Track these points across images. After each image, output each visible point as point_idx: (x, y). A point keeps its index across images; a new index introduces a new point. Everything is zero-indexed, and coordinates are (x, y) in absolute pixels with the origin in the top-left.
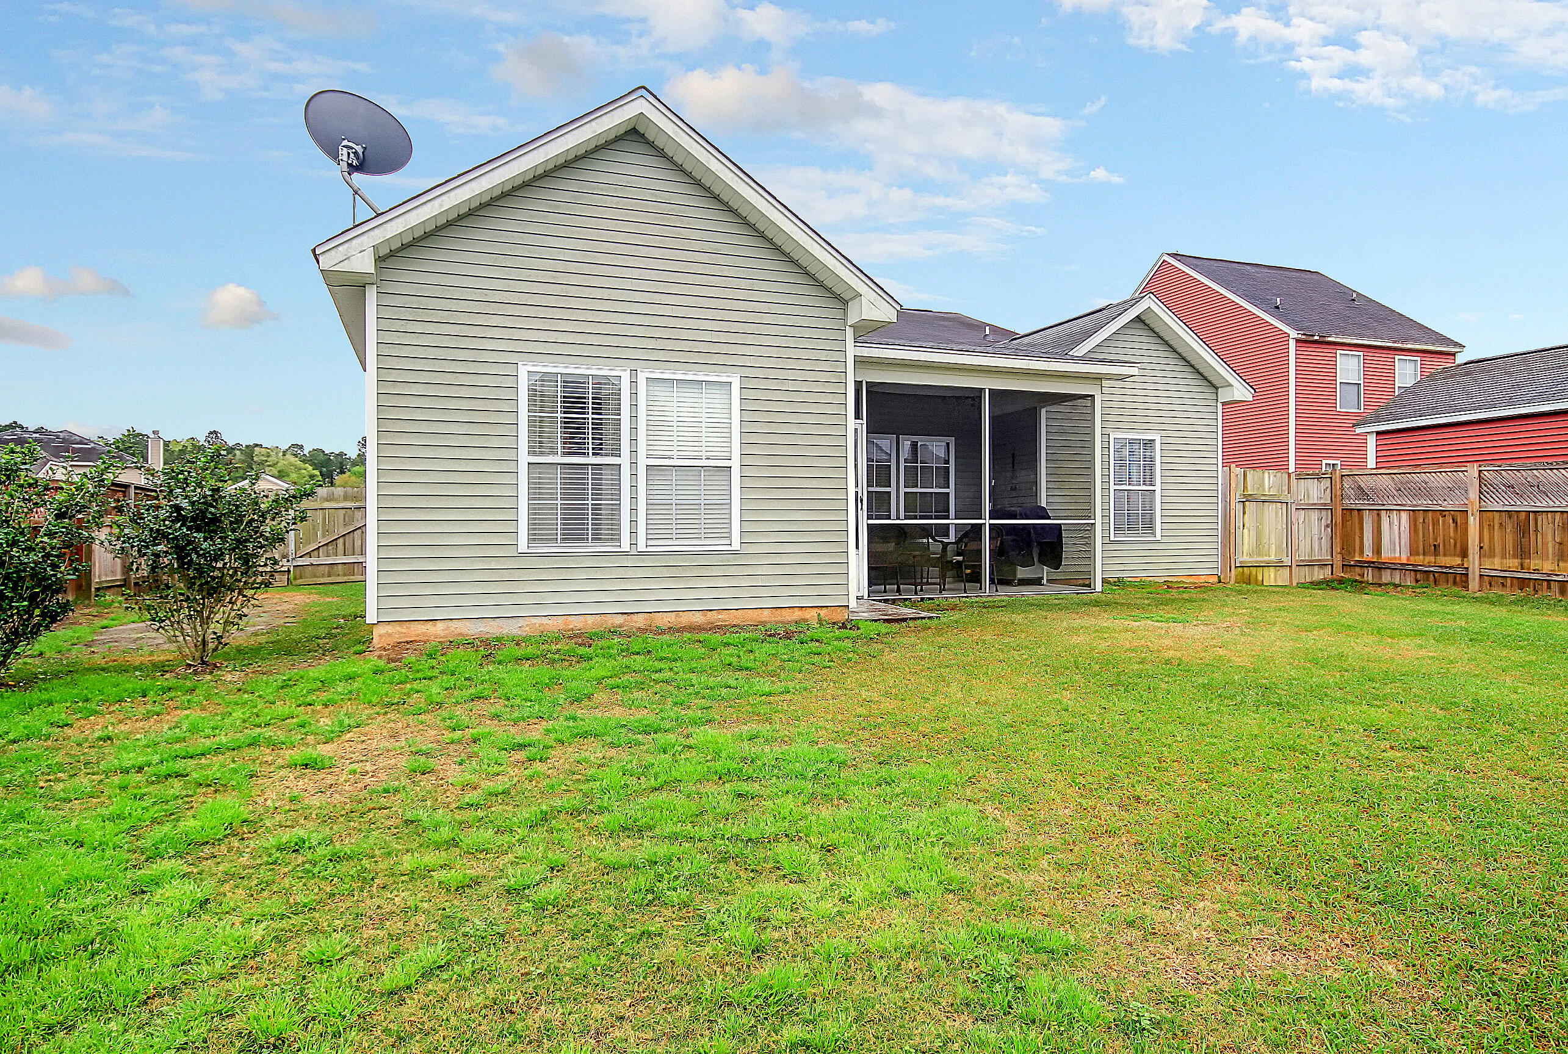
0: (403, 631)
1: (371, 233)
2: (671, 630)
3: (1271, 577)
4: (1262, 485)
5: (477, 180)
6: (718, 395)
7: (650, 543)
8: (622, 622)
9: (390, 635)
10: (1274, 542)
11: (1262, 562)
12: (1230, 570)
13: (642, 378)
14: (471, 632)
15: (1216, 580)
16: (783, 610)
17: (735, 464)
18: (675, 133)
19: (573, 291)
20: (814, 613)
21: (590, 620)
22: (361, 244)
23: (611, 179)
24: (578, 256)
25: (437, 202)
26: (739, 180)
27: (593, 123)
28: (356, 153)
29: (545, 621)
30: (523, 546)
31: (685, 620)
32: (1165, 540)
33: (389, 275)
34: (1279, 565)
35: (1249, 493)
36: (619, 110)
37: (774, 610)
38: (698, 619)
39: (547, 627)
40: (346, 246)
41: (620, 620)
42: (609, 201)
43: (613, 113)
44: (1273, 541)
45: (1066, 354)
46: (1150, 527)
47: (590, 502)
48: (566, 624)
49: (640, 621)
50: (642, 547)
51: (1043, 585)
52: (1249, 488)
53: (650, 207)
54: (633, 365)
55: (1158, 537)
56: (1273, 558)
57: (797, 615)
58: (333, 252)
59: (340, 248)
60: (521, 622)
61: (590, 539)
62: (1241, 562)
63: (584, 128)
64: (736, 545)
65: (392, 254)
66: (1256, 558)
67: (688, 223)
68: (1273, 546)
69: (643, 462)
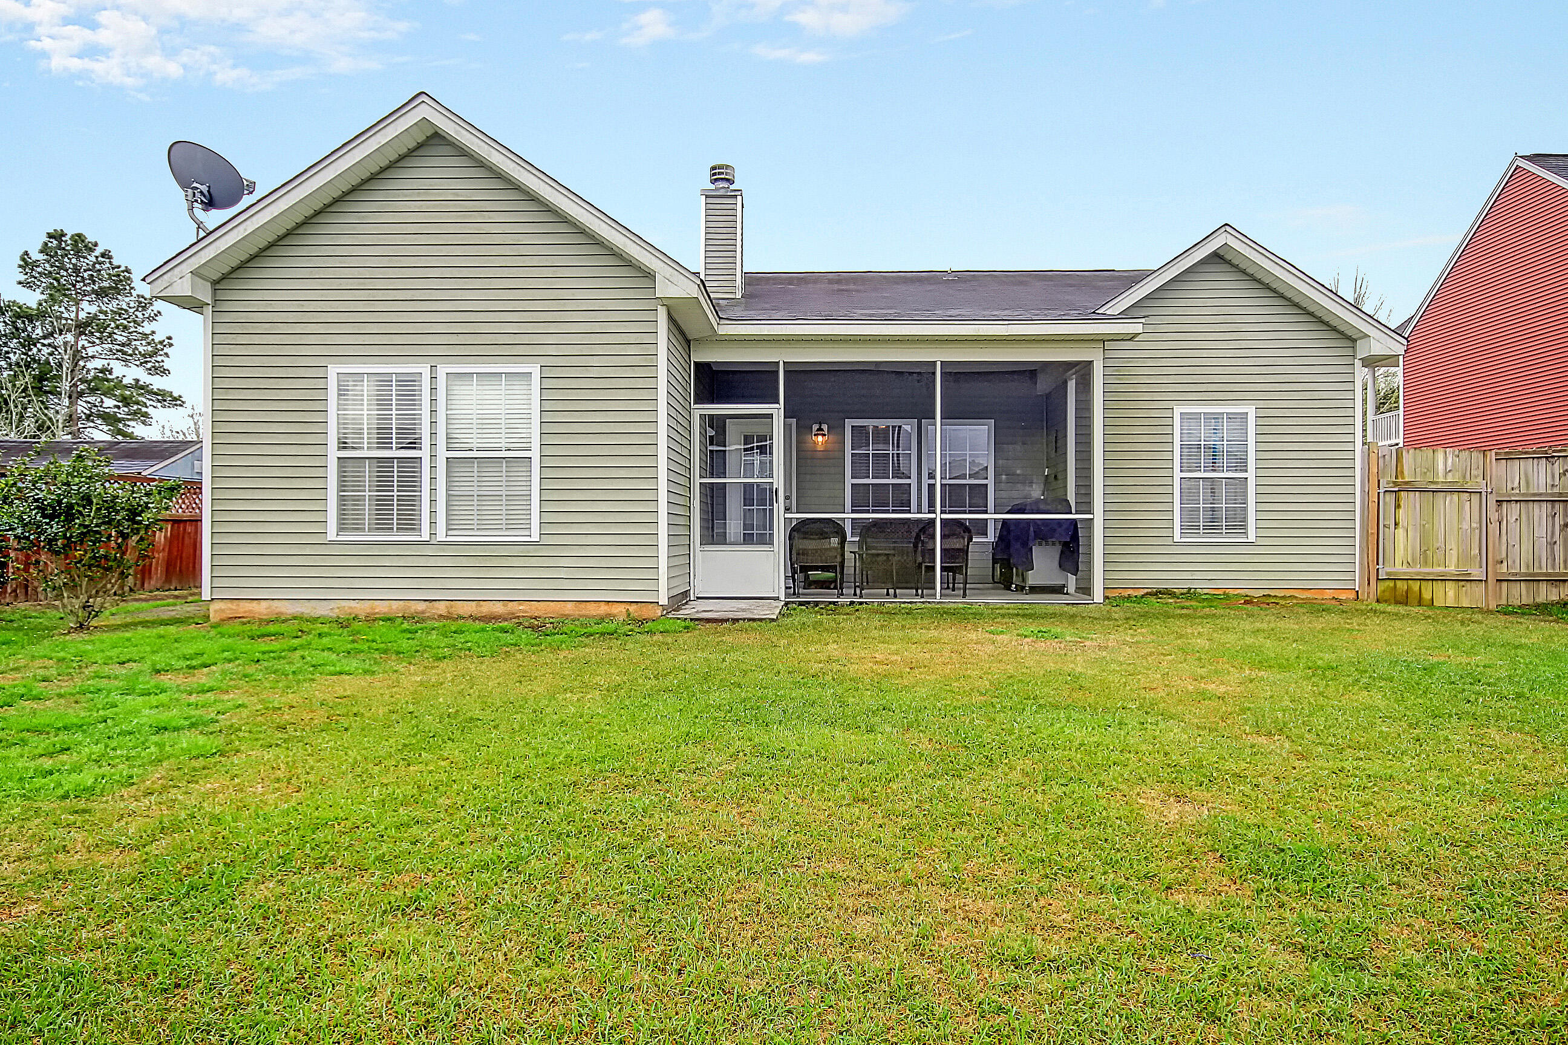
0: (234, 607)
1: (189, 261)
2: (474, 618)
3: (1447, 595)
4: (1433, 468)
5: (275, 203)
6: (519, 388)
7: (450, 533)
8: (424, 608)
9: (223, 611)
10: (1454, 546)
11: (1429, 574)
12: (1369, 584)
13: (442, 371)
14: (290, 611)
15: (1353, 596)
16: (588, 604)
17: (535, 454)
18: (456, 132)
19: (380, 295)
20: (622, 608)
21: (395, 605)
22: (181, 272)
23: (415, 184)
24: (385, 262)
25: (241, 228)
26: (521, 169)
27: (378, 135)
28: (201, 192)
29: (353, 604)
30: (332, 535)
31: (486, 609)
32: (1261, 542)
33: (221, 295)
34: (1464, 580)
35: (1407, 480)
36: (402, 119)
37: (577, 603)
38: (499, 609)
39: (355, 610)
40: (169, 274)
41: (421, 606)
42: (413, 206)
43: (395, 123)
44: (1452, 544)
45: (1094, 312)
46: (1241, 526)
47: (395, 493)
48: (372, 608)
49: (441, 608)
50: (441, 536)
51: (1067, 594)
52: (1406, 473)
53: (452, 207)
54: (433, 361)
55: (1252, 538)
56: (1452, 568)
57: (603, 609)
58: (159, 281)
59: (165, 277)
60: (333, 604)
61: (395, 529)
62: (1387, 574)
63: (369, 141)
64: (535, 537)
65: (224, 277)
66: (1418, 569)
67: (490, 218)
68: (1454, 553)
69: (442, 454)
